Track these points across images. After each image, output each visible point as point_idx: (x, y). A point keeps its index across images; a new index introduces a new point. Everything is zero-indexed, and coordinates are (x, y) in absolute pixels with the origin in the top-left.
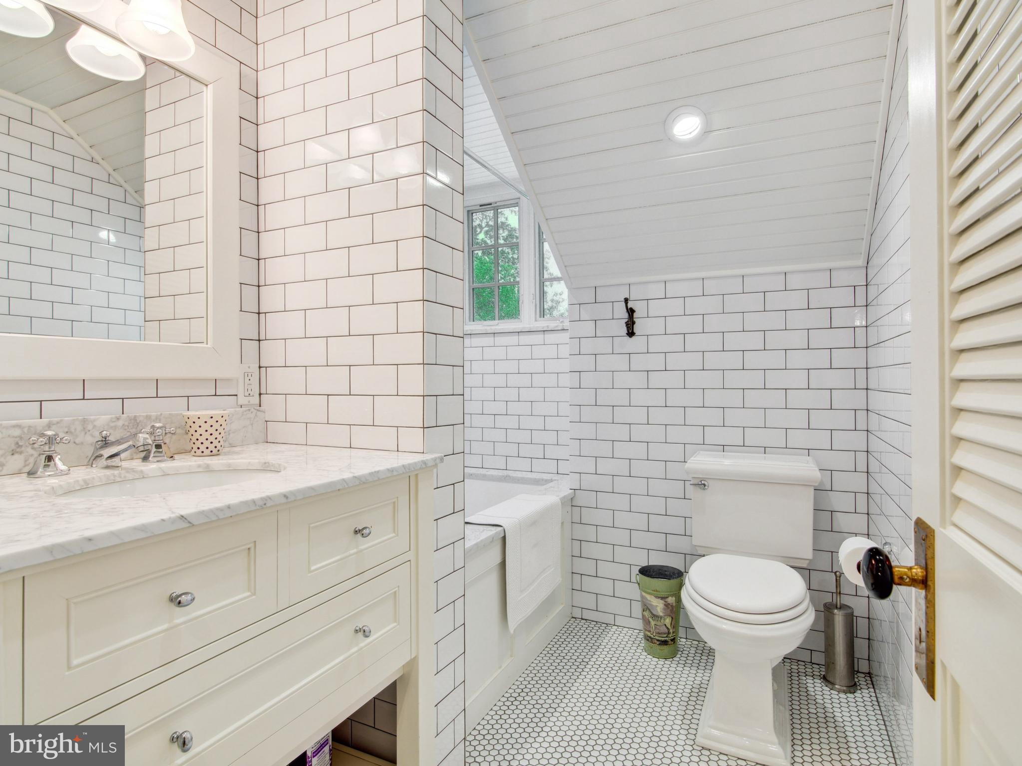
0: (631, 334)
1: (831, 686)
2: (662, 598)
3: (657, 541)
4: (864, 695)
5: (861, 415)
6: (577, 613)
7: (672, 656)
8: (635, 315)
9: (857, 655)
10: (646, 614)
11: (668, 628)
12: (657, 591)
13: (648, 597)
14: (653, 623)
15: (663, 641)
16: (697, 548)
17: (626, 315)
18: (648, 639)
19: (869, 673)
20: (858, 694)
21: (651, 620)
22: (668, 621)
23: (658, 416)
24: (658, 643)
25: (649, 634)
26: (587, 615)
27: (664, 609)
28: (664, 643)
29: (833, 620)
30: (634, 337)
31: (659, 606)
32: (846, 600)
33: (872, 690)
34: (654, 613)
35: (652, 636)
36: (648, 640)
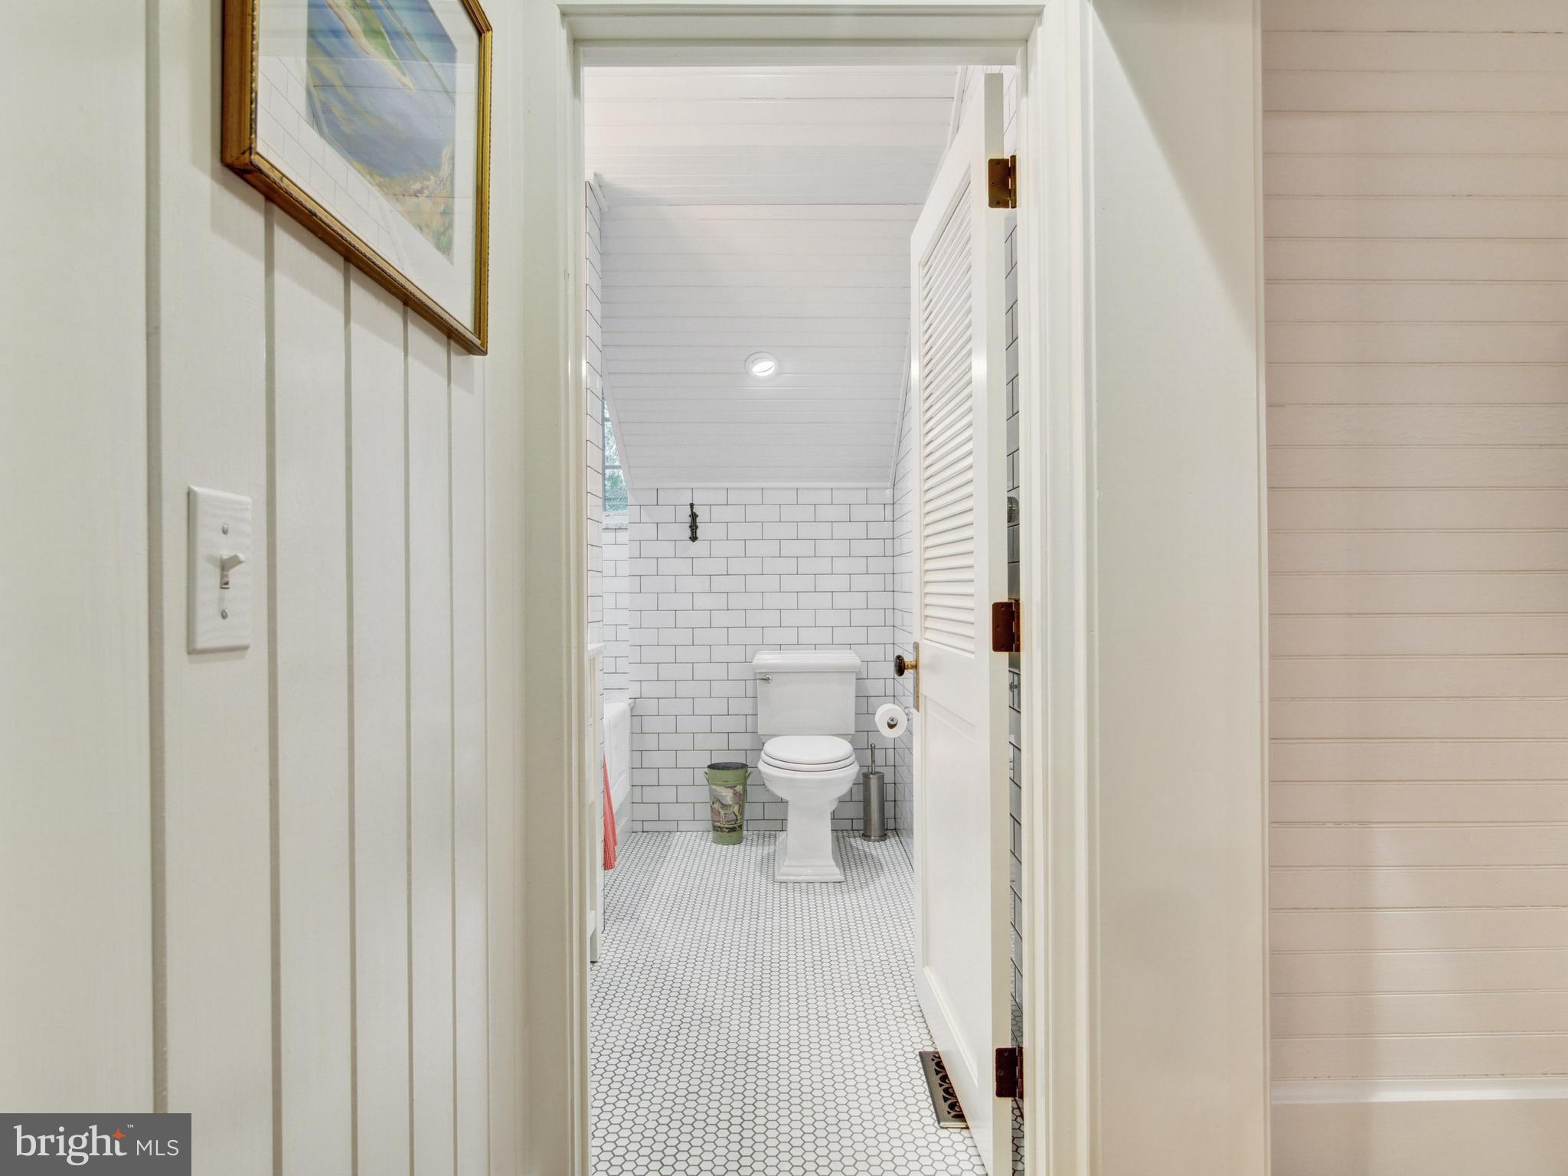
0: (694, 538)
1: (867, 839)
2: (731, 788)
3: (719, 741)
4: (892, 841)
5: (889, 612)
6: (638, 827)
7: (739, 841)
8: (698, 520)
9: (886, 817)
10: (717, 806)
11: (736, 816)
12: (727, 781)
13: (718, 788)
14: (722, 812)
15: (731, 828)
16: (762, 737)
17: (689, 520)
18: (716, 829)
19: (895, 829)
20: (887, 841)
21: (720, 810)
22: (736, 809)
23: (719, 619)
24: (727, 830)
25: (718, 824)
26: (648, 826)
27: (734, 798)
28: (733, 830)
29: (869, 783)
30: (696, 542)
31: (727, 795)
32: (878, 769)
33: (897, 837)
34: (725, 803)
35: (722, 826)
36: (718, 831)
